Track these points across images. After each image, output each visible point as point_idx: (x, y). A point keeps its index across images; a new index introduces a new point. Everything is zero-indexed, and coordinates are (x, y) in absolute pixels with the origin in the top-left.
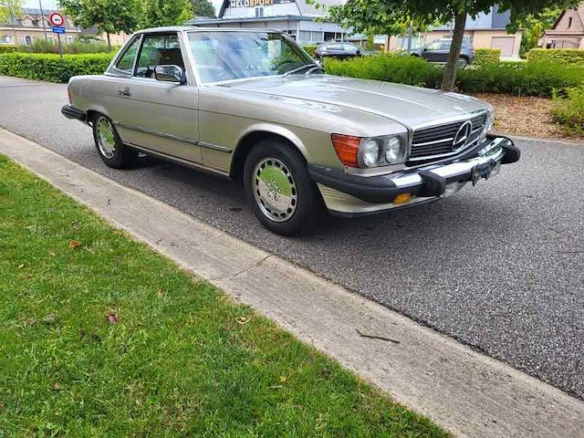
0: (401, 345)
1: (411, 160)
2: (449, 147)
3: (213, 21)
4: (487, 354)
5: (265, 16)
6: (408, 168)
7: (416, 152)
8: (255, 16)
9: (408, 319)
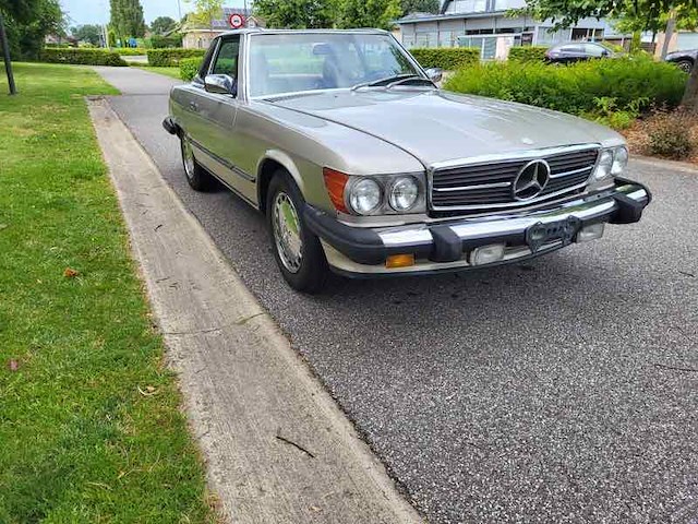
0: (313, 461)
1: (436, 209)
2: (508, 196)
3: (434, 17)
4: (409, 499)
5: (496, 9)
6: (431, 220)
7: (441, 199)
8: (484, 10)
9: (350, 426)
